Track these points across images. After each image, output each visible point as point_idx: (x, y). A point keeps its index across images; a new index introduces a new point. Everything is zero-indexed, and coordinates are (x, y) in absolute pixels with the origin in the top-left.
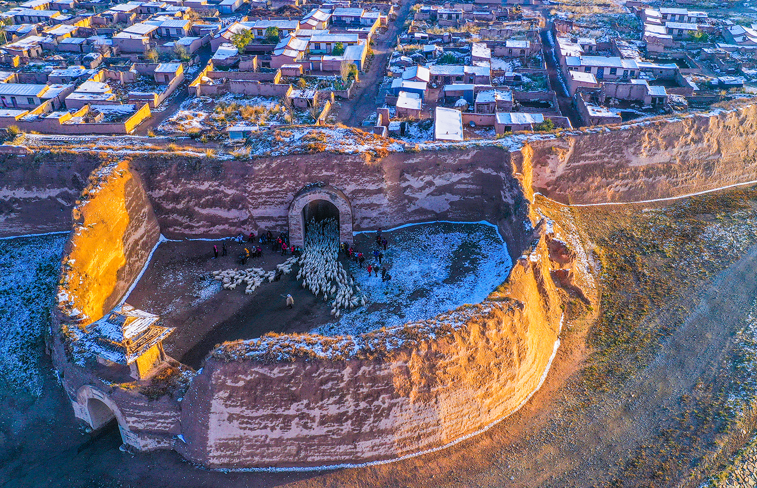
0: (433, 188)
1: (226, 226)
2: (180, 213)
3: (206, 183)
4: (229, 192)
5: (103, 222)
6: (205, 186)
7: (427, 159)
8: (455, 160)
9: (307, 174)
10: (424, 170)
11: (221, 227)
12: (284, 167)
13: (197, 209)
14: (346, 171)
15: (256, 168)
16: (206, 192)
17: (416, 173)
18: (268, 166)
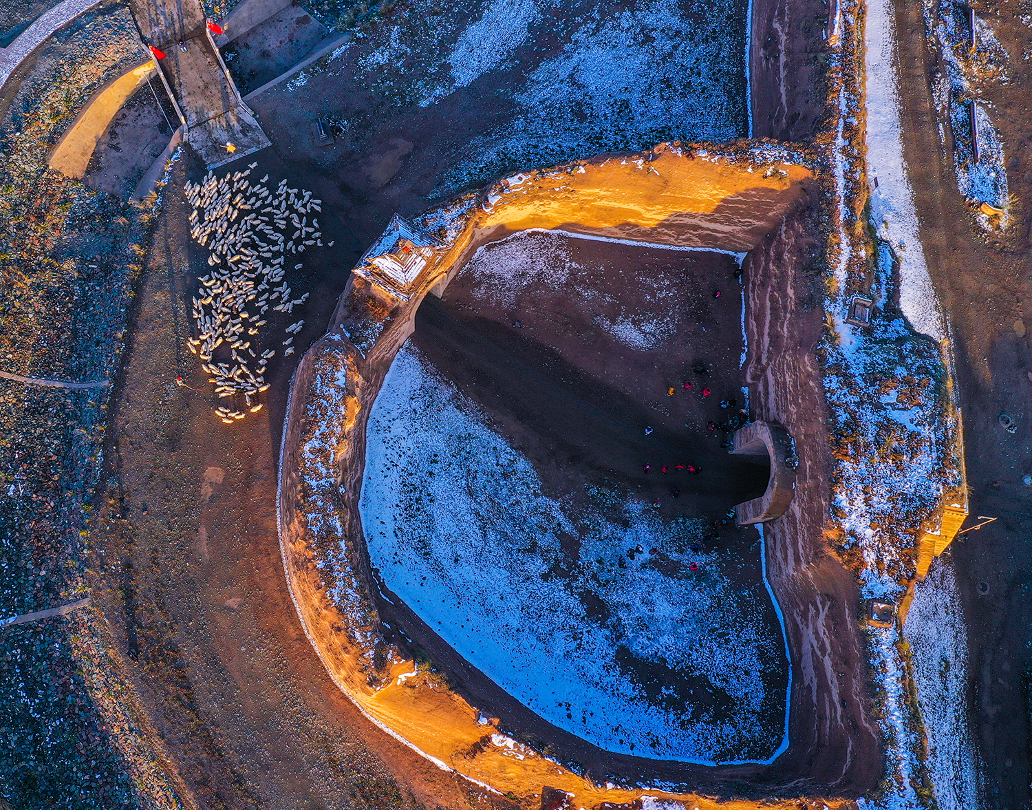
0: (819, 653)
1: (756, 337)
2: (766, 269)
3: (792, 291)
4: (785, 329)
5: (666, 182)
6: (791, 292)
7: (854, 643)
8: (856, 695)
9: (805, 437)
10: (836, 637)
11: (755, 330)
12: (810, 401)
13: (769, 289)
14: (811, 499)
15: (806, 358)
16: (785, 295)
17: (832, 623)
18: (809, 375)
